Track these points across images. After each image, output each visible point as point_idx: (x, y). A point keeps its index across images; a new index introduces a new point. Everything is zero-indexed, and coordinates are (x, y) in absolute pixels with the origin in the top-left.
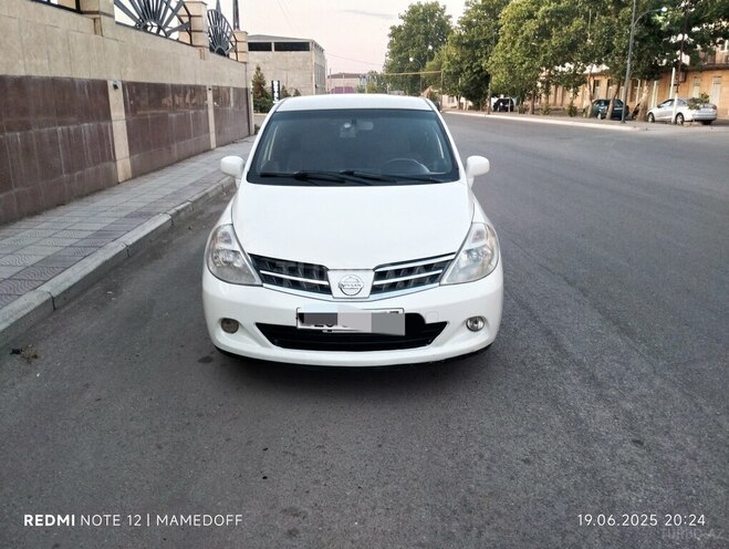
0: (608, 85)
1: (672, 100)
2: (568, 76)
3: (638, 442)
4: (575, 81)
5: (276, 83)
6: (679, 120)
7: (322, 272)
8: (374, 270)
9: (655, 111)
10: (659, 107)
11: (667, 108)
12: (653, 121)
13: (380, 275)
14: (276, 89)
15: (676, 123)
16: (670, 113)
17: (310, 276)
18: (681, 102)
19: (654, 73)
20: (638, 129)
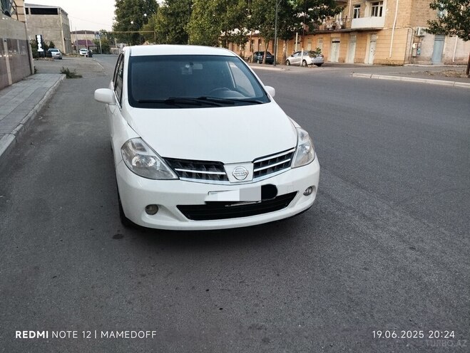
0: (259, 43)
1: (300, 52)
2: (238, 37)
3: (412, 248)
4: (241, 40)
5: (39, 37)
6: (304, 64)
7: (219, 166)
8: (252, 162)
9: (290, 58)
10: (292, 56)
11: (296, 57)
12: (290, 64)
13: (257, 165)
14: (39, 41)
15: (302, 66)
16: (299, 60)
17: (211, 169)
18: (305, 54)
19: (288, 37)
20: (284, 69)
